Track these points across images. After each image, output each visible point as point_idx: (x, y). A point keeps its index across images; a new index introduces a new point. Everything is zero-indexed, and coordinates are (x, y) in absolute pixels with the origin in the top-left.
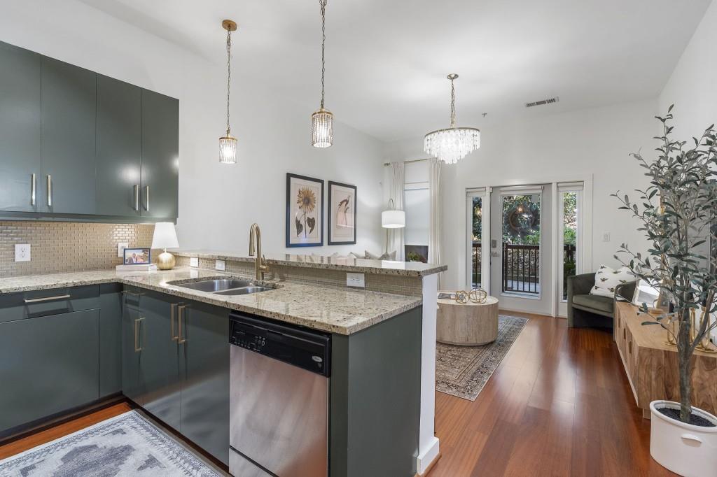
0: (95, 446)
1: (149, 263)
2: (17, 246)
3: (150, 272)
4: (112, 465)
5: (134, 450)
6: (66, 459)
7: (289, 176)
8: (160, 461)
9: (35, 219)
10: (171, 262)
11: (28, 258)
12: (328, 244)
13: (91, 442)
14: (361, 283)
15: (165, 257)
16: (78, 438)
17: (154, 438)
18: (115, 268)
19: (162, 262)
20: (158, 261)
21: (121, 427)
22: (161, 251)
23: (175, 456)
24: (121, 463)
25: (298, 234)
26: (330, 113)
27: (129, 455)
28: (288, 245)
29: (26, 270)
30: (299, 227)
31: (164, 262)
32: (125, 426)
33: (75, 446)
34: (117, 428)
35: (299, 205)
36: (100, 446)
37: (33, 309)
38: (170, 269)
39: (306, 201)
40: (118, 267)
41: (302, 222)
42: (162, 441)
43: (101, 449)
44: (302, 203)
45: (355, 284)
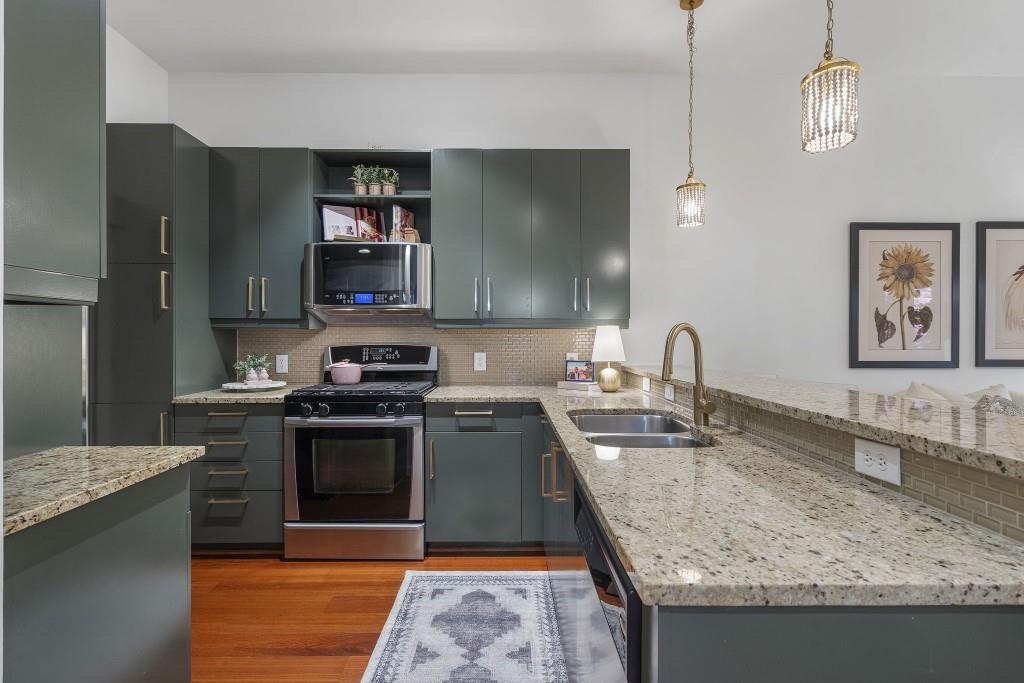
0: (492, 597)
1: (593, 381)
2: (476, 354)
3: (590, 393)
4: (492, 631)
5: (519, 626)
6: (467, 598)
7: (855, 229)
8: (533, 660)
9: (479, 326)
10: (614, 382)
11: (483, 368)
12: (978, 364)
13: (494, 590)
14: (891, 472)
15: (609, 373)
16: (488, 579)
17: (546, 622)
18: (556, 385)
19: (603, 381)
20: (600, 379)
21: (528, 587)
22: (604, 365)
23: (551, 662)
24: (499, 635)
25: (881, 341)
26: (848, 63)
27: (512, 628)
28: (855, 363)
29: (482, 380)
30: (883, 326)
31: (606, 380)
32: (530, 588)
33: (480, 587)
34: (523, 587)
35: (883, 282)
36: (497, 601)
37: (464, 423)
38: (614, 392)
39: (905, 273)
40: (561, 384)
41: (893, 317)
42: (551, 632)
43: (496, 605)
44: (892, 278)
45: (874, 470)
